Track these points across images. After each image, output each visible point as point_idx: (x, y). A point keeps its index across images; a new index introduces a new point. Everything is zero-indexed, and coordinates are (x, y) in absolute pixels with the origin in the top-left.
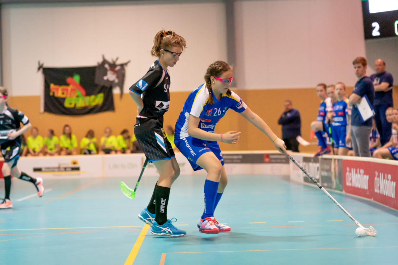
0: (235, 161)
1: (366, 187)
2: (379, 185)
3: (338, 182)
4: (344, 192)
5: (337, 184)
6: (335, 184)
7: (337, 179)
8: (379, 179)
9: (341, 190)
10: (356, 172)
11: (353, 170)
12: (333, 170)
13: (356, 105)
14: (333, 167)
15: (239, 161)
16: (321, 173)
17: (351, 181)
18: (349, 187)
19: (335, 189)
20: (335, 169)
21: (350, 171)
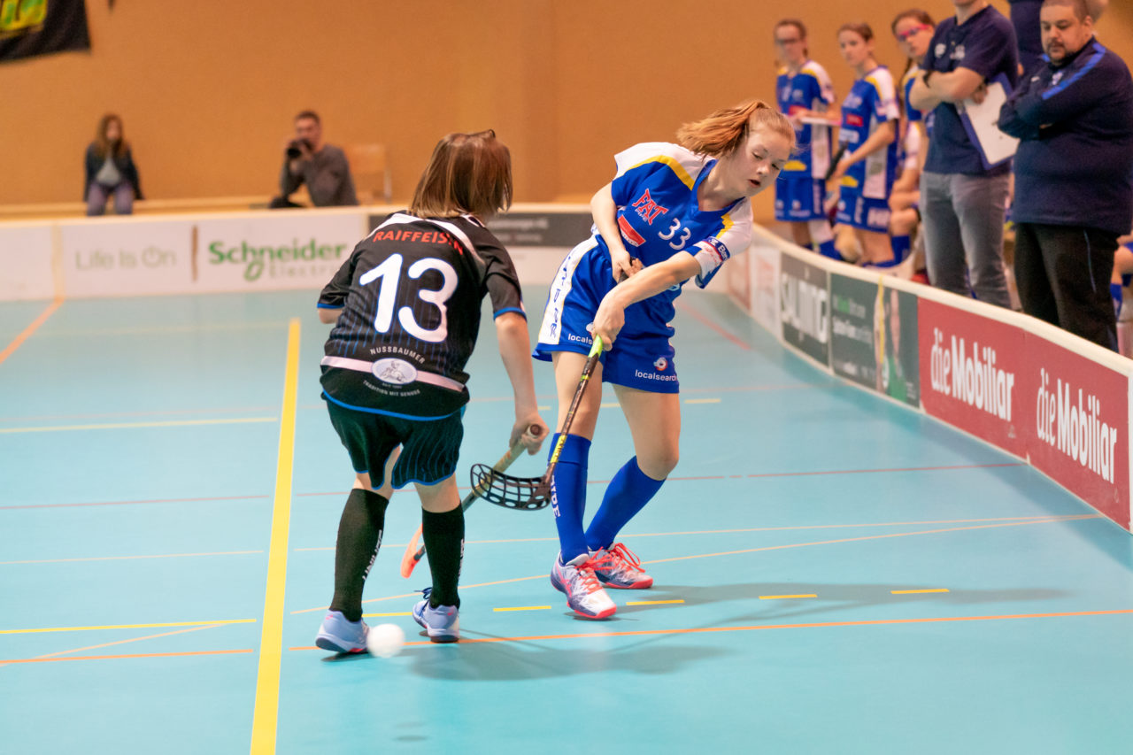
0: (520, 238)
1: (1004, 412)
2: (1052, 419)
3: (900, 372)
4: (921, 411)
5: (893, 376)
6: (886, 374)
7: (896, 361)
8: (1053, 397)
9: (915, 403)
10: (969, 353)
11: (958, 345)
12: (879, 325)
13: (964, 109)
14: (879, 313)
15: (537, 238)
16: (831, 327)
17: (950, 378)
18: (939, 395)
19: (888, 392)
20: (887, 322)
21: (946, 345)
